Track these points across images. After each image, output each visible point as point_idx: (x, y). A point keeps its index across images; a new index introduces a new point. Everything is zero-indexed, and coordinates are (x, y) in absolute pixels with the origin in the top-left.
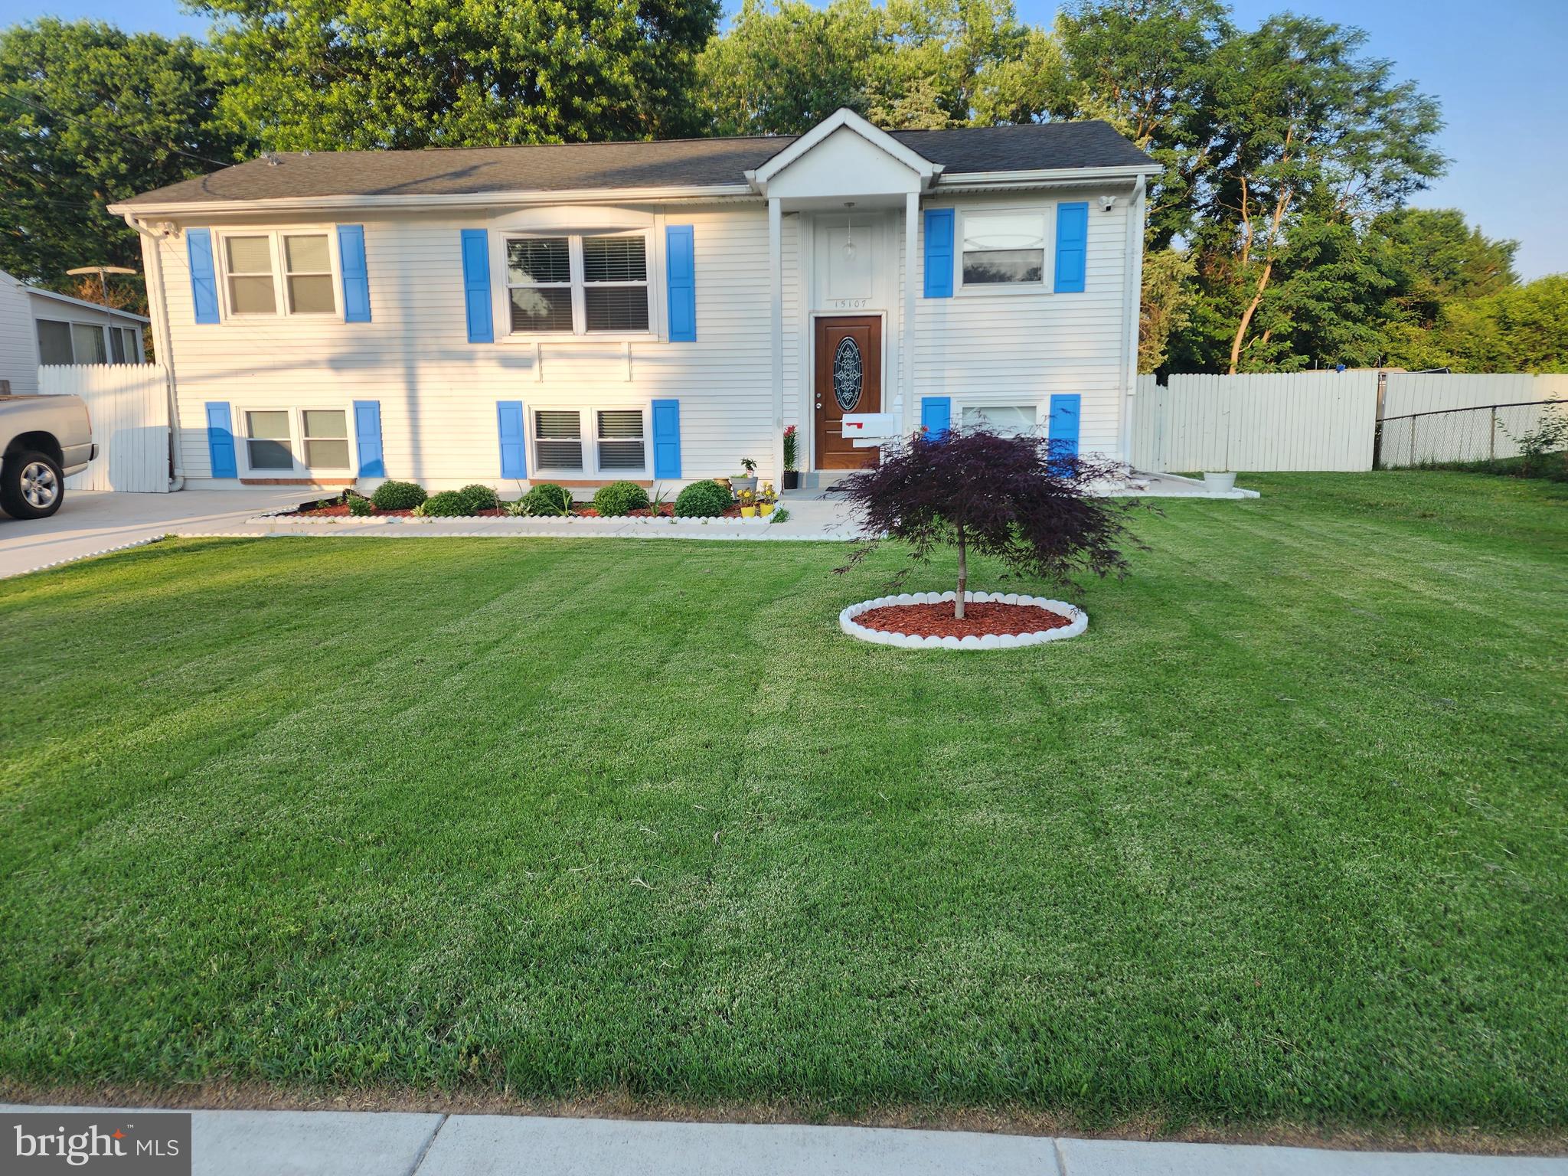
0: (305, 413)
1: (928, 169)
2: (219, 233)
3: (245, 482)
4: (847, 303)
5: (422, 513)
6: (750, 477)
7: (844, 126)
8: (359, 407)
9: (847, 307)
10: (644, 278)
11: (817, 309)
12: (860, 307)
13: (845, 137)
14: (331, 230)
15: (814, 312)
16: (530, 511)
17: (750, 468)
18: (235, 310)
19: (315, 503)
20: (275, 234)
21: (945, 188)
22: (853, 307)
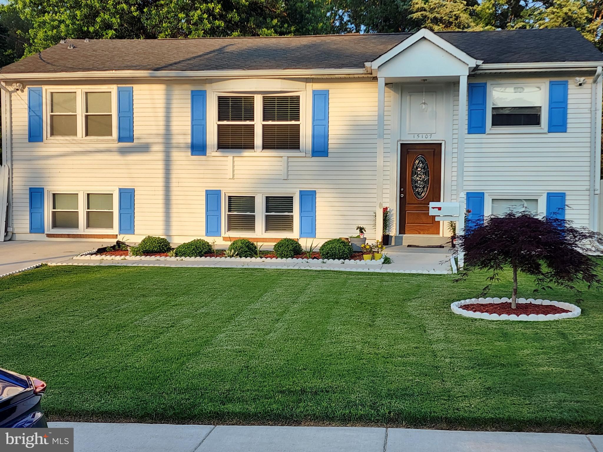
0: (88, 195)
1: (473, 62)
2: (47, 90)
3: (49, 236)
4: (420, 135)
5: (174, 255)
6: (362, 237)
7: (424, 38)
8: (122, 191)
9: (420, 138)
10: (298, 119)
11: (402, 139)
12: (429, 138)
13: (424, 44)
14: (113, 89)
15: (400, 140)
16: (237, 255)
17: (362, 232)
18: (52, 134)
19: (105, 248)
20: (80, 90)
21: (481, 72)
22: (424, 139)
